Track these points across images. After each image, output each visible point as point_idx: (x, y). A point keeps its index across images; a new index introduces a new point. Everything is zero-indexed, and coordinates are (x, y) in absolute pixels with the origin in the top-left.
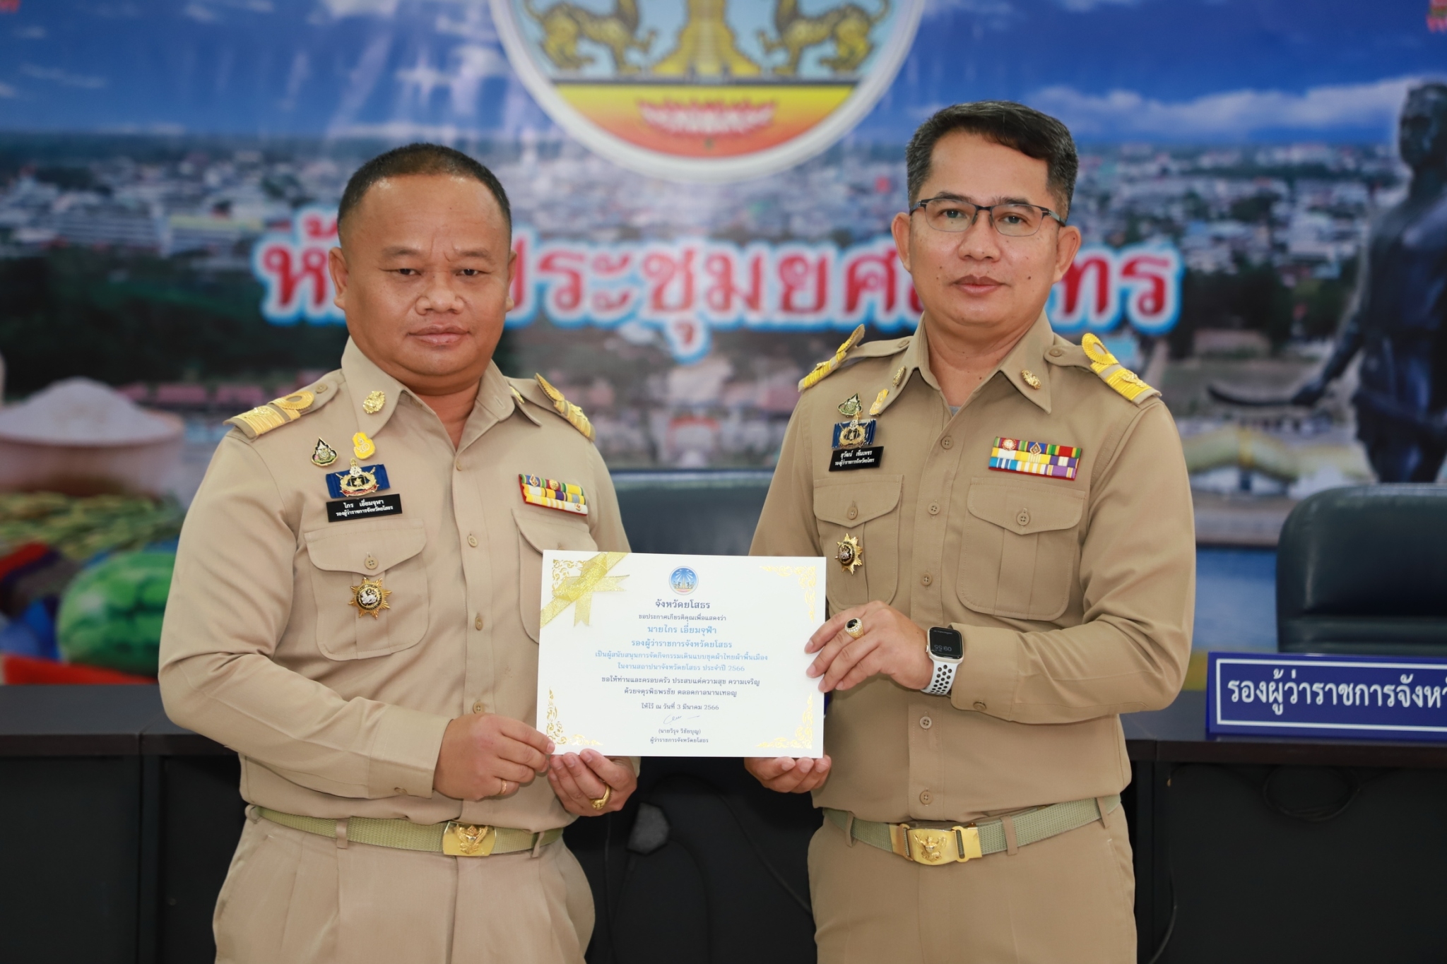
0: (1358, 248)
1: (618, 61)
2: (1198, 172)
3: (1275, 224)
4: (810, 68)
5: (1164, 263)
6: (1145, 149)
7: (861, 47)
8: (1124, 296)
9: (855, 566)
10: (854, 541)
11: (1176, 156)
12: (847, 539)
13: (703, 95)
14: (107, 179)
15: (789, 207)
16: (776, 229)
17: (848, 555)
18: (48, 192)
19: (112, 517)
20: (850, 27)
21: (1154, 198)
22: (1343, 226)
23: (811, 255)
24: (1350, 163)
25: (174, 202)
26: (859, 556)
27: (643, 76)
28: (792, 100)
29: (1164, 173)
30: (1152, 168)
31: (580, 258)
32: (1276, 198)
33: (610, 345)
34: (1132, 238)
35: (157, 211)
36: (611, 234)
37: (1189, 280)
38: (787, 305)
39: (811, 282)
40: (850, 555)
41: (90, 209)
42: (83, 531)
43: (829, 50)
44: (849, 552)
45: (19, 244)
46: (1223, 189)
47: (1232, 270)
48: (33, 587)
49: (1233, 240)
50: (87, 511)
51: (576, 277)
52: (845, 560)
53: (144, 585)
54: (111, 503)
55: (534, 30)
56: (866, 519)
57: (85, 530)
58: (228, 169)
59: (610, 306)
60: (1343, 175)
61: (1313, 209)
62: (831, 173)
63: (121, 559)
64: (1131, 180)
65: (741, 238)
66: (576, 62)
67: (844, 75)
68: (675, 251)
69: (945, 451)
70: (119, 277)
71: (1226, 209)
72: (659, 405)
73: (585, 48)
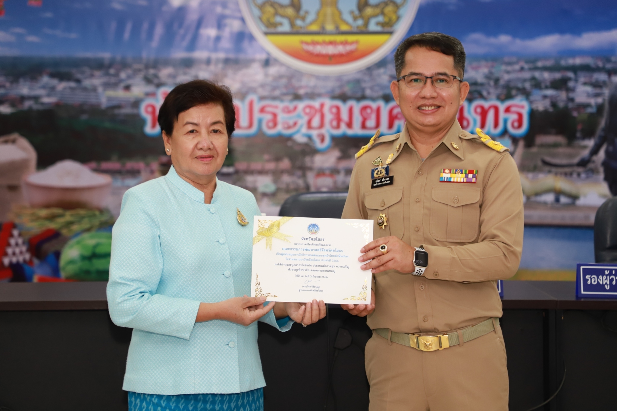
0: (604, 100)
1: (292, 25)
2: (536, 69)
3: (569, 90)
4: (373, 27)
5: (522, 107)
6: (514, 59)
7: (394, 17)
8: (505, 121)
9: (385, 226)
10: (384, 215)
11: (527, 62)
12: (381, 215)
13: (327, 38)
14: (79, 76)
15: (364, 85)
16: (359, 95)
17: (381, 221)
18: (54, 82)
19: (83, 217)
20: (389, 9)
21: (518, 79)
22: (598, 91)
23: (374, 105)
24: (600, 64)
25: (107, 86)
26: (386, 221)
27: (303, 31)
28: (365, 40)
29: (522, 69)
30: (517, 67)
31: (276, 107)
32: (569, 79)
33: (289, 144)
34: (509, 97)
35: (100, 90)
36: (290, 97)
37: (533, 114)
38: (364, 126)
39: (374, 116)
40: (382, 221)
41: (72, 89)
42: (69, 224)
43: (380, 19)
44: (382, 220)
45: (42, 104)
46: (547, 76)
47: (551, 110)
48: (49, 247)
49: (551, 97)
50: (72, 215)
51: (275, 115)
52: (380, 223)
53: (96, 246)
54: (82, 212)
55: (257, 12)
56: (389, 206)
57: (71, 223)
58: (130, 72)
59: (289, 127)
60: (598, 69)
61: (585, 84)
62: (382, 70)
63: (86, 235)
64: (508, 72)
65: (344, 98)
66: (275, 25)
67: (387, 29)
68: (316, 104)
69: (420, 176)
70: (84, 117)
71: (548, 84)
72: (310, 169)
73: (278, 19)
